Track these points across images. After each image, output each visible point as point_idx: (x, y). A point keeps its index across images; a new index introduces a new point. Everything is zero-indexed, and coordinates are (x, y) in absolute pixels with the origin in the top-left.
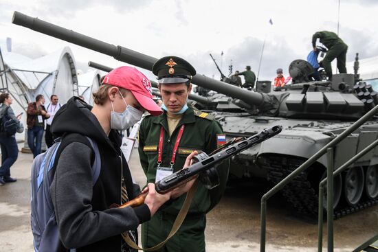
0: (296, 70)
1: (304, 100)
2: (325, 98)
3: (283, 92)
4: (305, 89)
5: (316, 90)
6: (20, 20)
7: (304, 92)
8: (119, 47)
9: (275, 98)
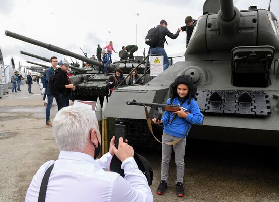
0: (122, 55)
1: (125, 66)
2: (133, 65)
3: (117, 63)
4: (126, 62)
5: (130, 63)
6: (8, 34)
7: (125, 64)
8: (50, 45)
9: (114, 66)
